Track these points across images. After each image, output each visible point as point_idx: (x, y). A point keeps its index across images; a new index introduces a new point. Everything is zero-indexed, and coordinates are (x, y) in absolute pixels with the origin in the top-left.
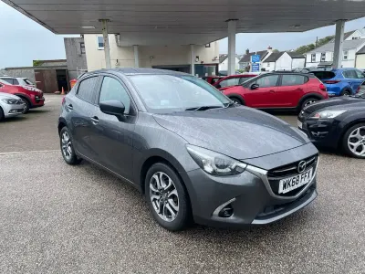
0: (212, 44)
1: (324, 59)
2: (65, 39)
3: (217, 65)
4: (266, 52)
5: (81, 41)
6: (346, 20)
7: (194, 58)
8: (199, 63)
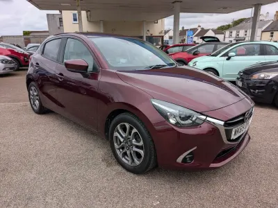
0: (160, 21)
1: (238, 35)
2: (48, 15)
3: (163, 37)
4: (196, 29)
5: (60, 17)
6: (262, 4)
7: (145, 31)
8: (149, 35)
